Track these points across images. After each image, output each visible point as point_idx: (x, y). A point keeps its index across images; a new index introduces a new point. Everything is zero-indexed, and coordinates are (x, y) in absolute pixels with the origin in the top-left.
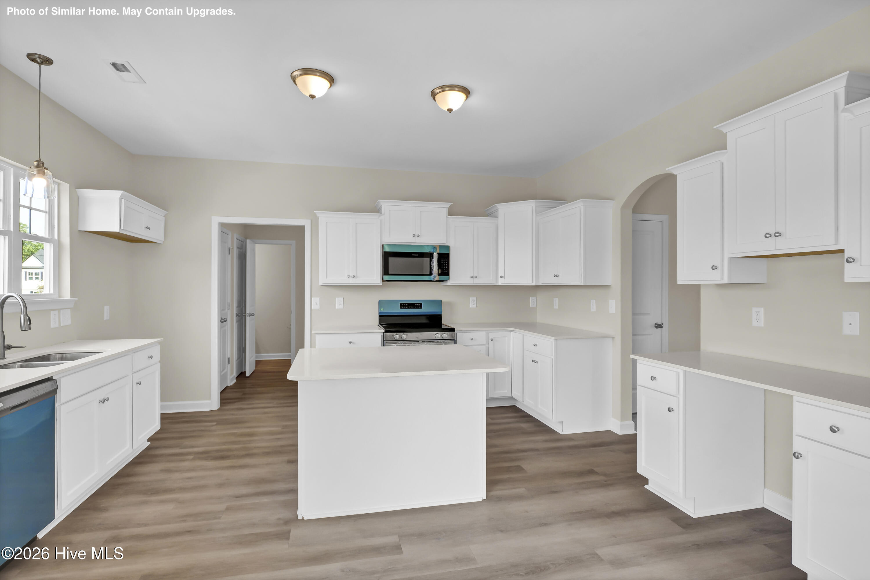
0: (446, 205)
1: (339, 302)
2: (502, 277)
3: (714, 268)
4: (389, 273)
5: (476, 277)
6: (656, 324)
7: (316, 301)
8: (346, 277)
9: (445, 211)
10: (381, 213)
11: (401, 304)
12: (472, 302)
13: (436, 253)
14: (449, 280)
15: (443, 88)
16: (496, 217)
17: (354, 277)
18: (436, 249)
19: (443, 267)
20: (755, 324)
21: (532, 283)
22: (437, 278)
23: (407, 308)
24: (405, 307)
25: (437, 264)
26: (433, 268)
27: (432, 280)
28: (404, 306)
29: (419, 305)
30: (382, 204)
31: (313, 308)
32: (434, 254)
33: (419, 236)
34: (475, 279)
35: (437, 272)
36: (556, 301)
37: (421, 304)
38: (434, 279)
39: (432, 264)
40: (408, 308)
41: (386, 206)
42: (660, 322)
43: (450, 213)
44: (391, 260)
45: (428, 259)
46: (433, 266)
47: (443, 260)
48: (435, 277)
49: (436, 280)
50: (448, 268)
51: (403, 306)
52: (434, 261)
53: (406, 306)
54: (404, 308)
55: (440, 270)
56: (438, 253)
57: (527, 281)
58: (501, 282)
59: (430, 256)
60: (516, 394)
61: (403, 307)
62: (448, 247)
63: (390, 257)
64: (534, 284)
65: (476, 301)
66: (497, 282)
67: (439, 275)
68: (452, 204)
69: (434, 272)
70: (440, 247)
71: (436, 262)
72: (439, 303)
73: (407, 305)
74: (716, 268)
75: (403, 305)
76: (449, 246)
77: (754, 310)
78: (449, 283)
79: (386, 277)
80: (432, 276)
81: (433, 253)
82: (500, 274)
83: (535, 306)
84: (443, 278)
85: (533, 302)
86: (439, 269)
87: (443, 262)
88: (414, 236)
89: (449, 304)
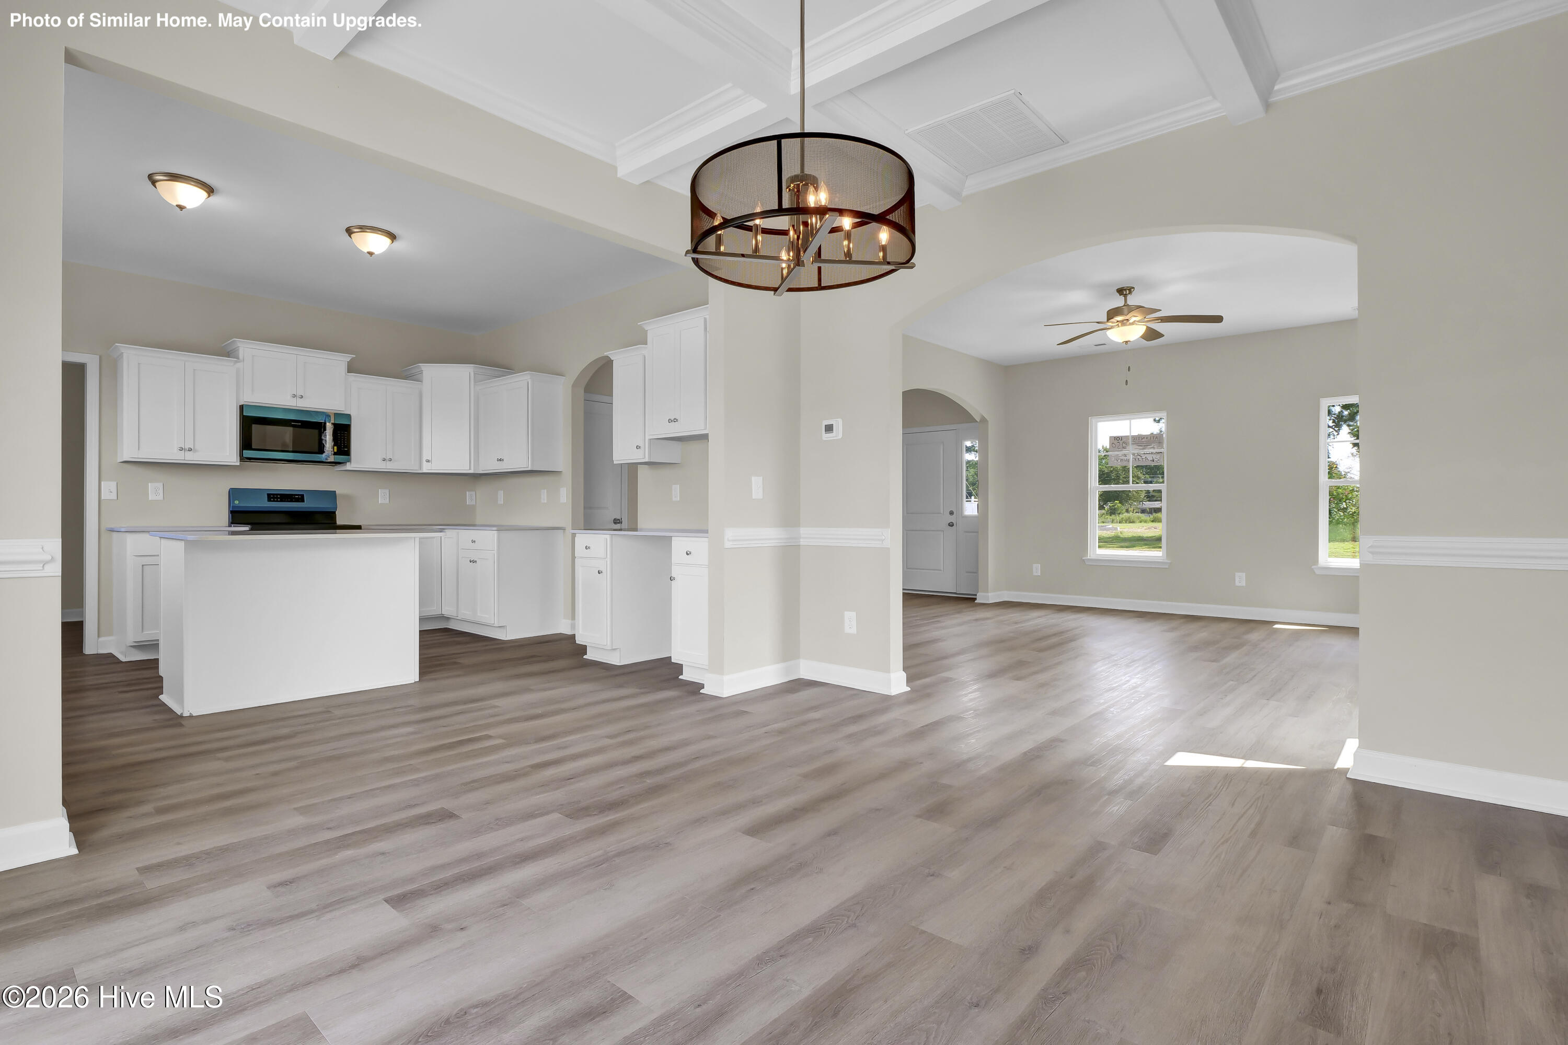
0: (347, 358)
1: (155, 490)
2: (428, 461)
3: (638, 447)
4: (253, 447)
5: (390, 460)
6: (615, 519)
7: (109, 489)
8: (176, 450)
9: (343, 367)
10: (238, 358)
11: (269, 495)
12: (383, 496)
13: (329, 422)
14: (349, 462)
15: (363, 228)
16: (420, 380)
17: (190, 450)
18: (330, 417)
19: (341, 443)
20: (674, 499)
21: (470, 469)
22: (332, 459)
23: (279, 501)
24: (276, 500)
25: (332, 438)
26: (326, 444)
27: (324, 460)
28: (274, 498)
29: (300, 497)
30: (239, 344)
31: (103, 498)
32: (328, 424)
33: (302, 397)
34: (388, 463)
35: (332, 450)
36: (501, 494)
37: (303, 496)
38: (326, 459)
39: (323, 438)
40: (281, 501)
41: (246, 348)
42: (619, 517)
43: (351, 369)
44: (255, 428)
45: (316, 432)
46: (326, 441)
47: (341, 433)
48: (329, 457)
49: (329, 461)
50: (348, 446)
51: (272, 498)
52: (327, 434)
53: (277, 498)
54: (274, 501)
55: (335, 447)
56: (332, 423)
57: (462, 465)
58: (426, 468)
59: (321, 427)
60: (447, 611)
61: (272, 500)
62: (349, 417)
63: (254, 424)
64: (471, 471)
65: (388, 495)
66: (421, 467)
67: (335, 454)
68: (353, 358)
69: (327, 449)
70: (335, 414)
71: (330, 435)
72: (332, 495)
73: (279, 496)
74: (640, 447)
75: (273, 496)
76: (350, 415)
77: (674, 486)
78: (349, 467)
79: (248, 454)
80: (324, 455)
81: (325, 423)
82: (426, 455)
83: (474, 503)
84: (340, 458)
85: (471, 497)
86: (334, 445)
87: (341, 436)
88: (294, 396)
89: (347, 497)
